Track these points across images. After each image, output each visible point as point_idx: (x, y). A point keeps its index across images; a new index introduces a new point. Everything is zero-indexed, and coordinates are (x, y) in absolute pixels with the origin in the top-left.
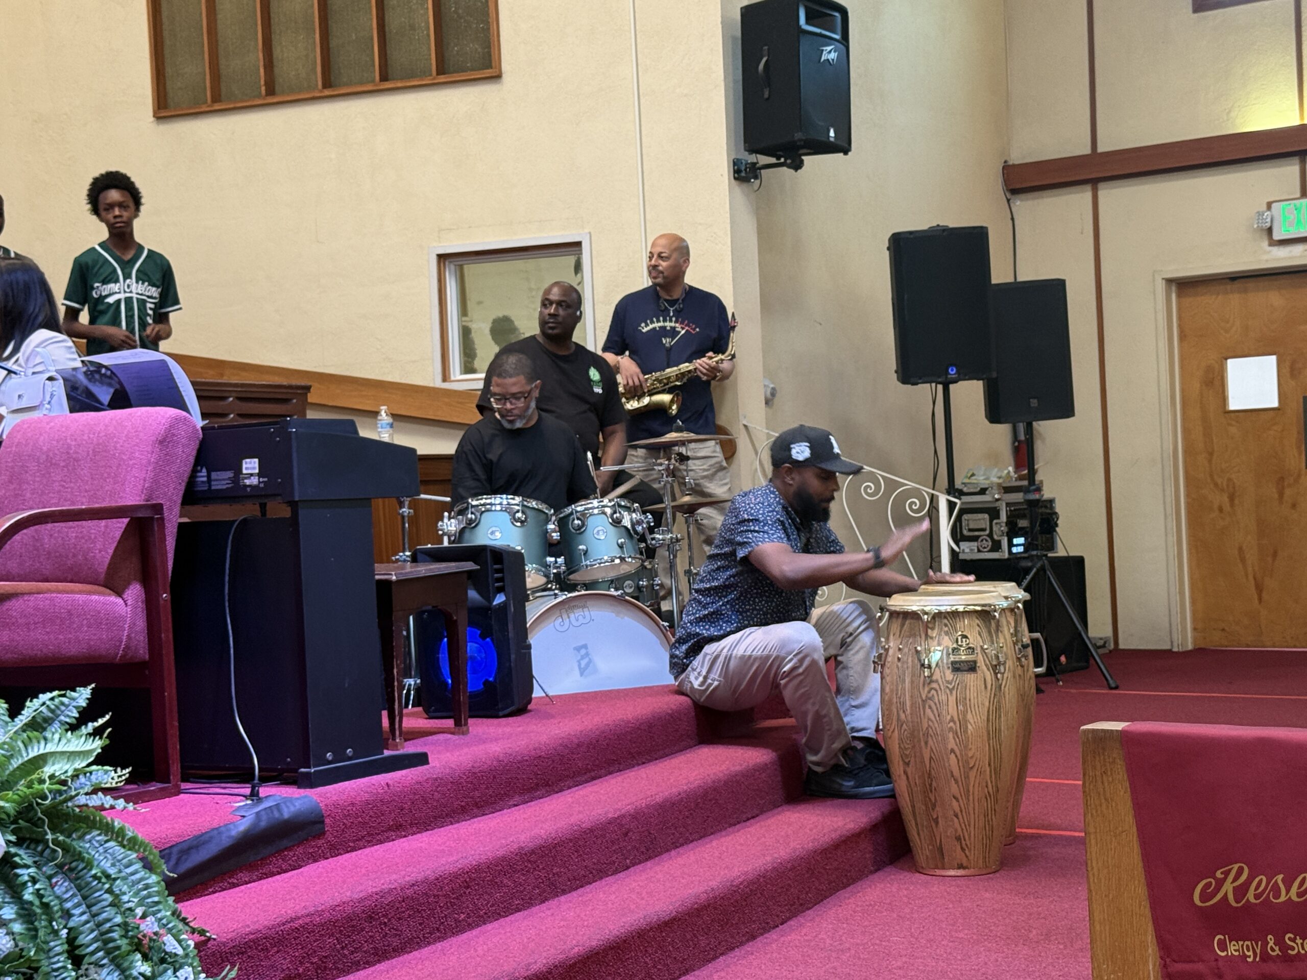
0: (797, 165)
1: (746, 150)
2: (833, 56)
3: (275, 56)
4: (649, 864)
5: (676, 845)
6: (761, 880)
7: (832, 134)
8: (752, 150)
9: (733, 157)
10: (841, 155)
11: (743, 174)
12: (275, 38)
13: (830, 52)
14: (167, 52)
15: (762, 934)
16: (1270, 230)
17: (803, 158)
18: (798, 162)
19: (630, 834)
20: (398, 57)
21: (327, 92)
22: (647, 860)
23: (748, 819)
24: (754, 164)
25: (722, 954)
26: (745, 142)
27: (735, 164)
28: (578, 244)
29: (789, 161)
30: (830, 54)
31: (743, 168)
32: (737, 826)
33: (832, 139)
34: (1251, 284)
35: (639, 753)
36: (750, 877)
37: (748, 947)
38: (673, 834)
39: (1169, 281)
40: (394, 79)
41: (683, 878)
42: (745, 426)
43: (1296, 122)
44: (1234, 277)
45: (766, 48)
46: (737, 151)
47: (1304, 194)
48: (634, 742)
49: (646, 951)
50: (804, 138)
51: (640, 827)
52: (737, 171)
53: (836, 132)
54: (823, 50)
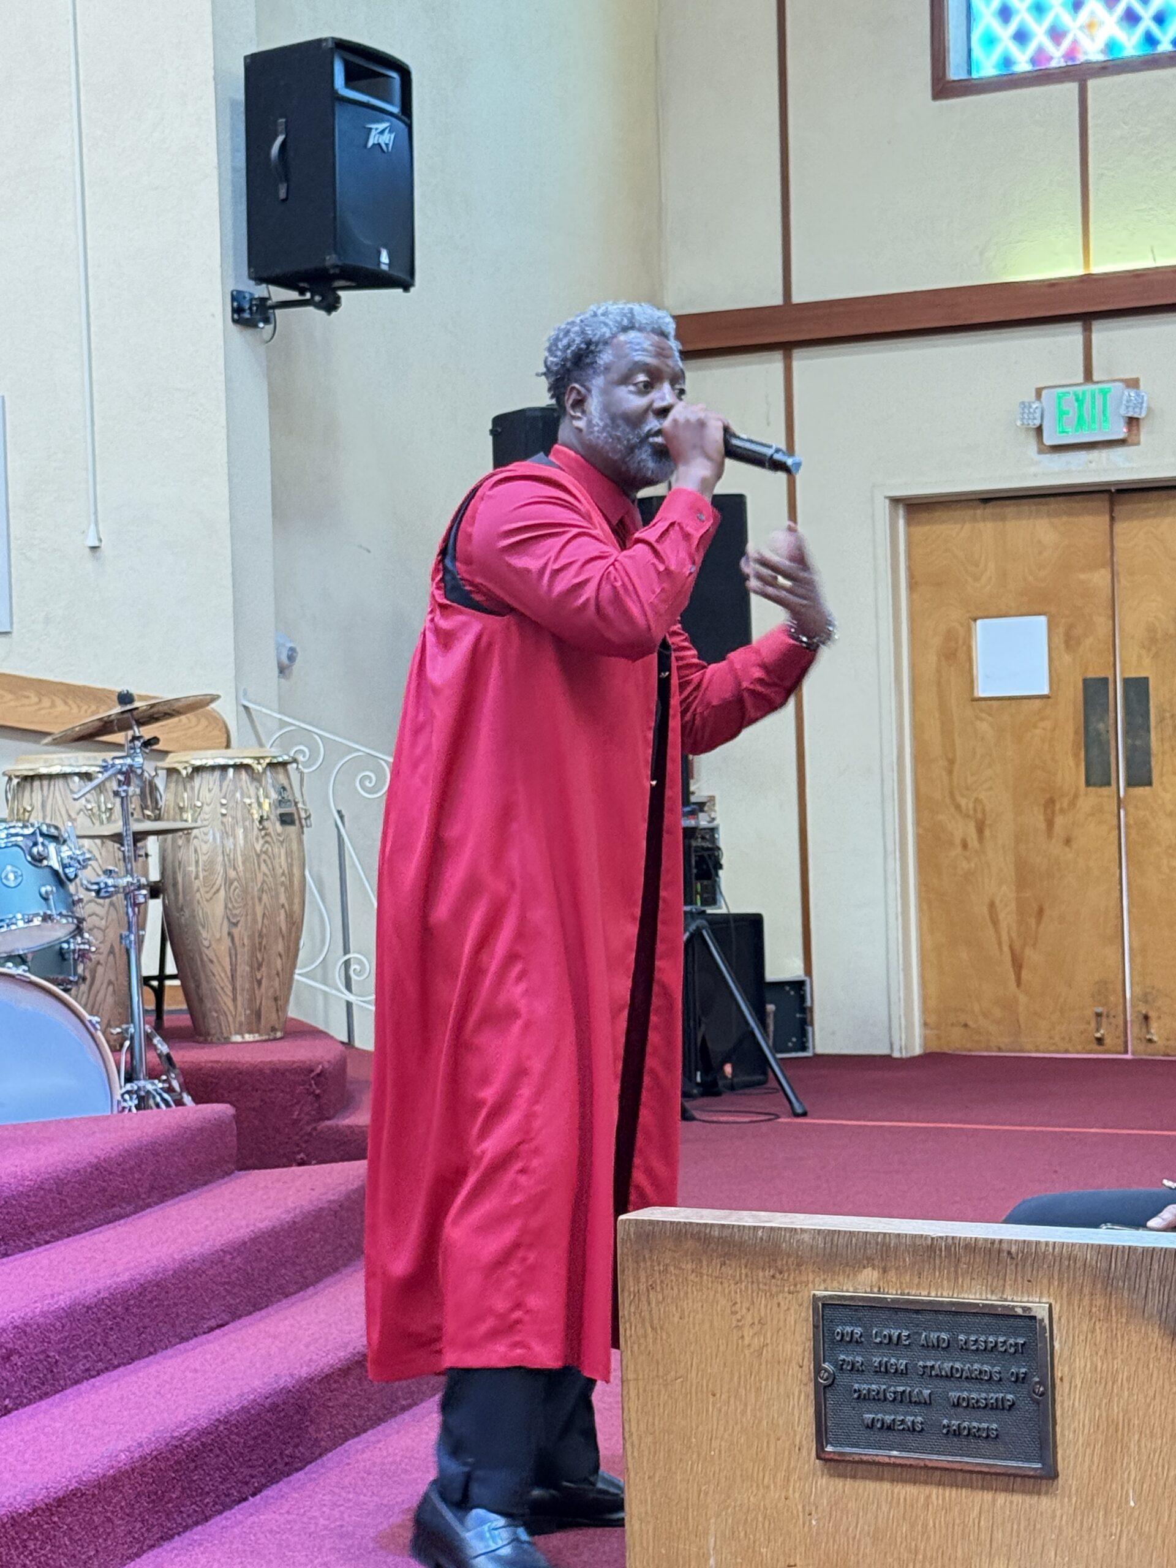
0: (331, 305)
1: (250, 277)
2: (387, 139)
4: (44, 1404)
5: (89, 1374)
6: (221, 1428)
7: (385, 258)
8: (260, 279)
9: (231, 286)
10: (400, 291)
11: (247, 315)
13: (382, 132)
15: (220, 1512)
16: (1039, 430)
17: (341, 293)
18: (331, 300)
19: (15, 1358)
22: (41, 1398)
23: (212, 1329)
24: (263, 300)
25: (152, 1547)
26: (250, 266)
27: (233, 299)
29: (317, 298)
30: (381, 134)
31: (247, 306)
32: (193, 1342)
33: (385, 267)
34: (1010, 509)
35: (40, 1227)
36: (204, 1423)
37: (196, 1534)
38: (86, 1357)
39: (895, 501)
41: (96, 1427)
42: (246, 708)
43: (1078, 271)
44: (987, 499)
45: (284, 120)
46: (237, 278)
47: (1088, 376)
48: (33, 1210)
49: (25, 1547)
50: (340, 263)
51: (31, 1346)
52: (237, 310)
53: (390, 256)
54: (371, 129)
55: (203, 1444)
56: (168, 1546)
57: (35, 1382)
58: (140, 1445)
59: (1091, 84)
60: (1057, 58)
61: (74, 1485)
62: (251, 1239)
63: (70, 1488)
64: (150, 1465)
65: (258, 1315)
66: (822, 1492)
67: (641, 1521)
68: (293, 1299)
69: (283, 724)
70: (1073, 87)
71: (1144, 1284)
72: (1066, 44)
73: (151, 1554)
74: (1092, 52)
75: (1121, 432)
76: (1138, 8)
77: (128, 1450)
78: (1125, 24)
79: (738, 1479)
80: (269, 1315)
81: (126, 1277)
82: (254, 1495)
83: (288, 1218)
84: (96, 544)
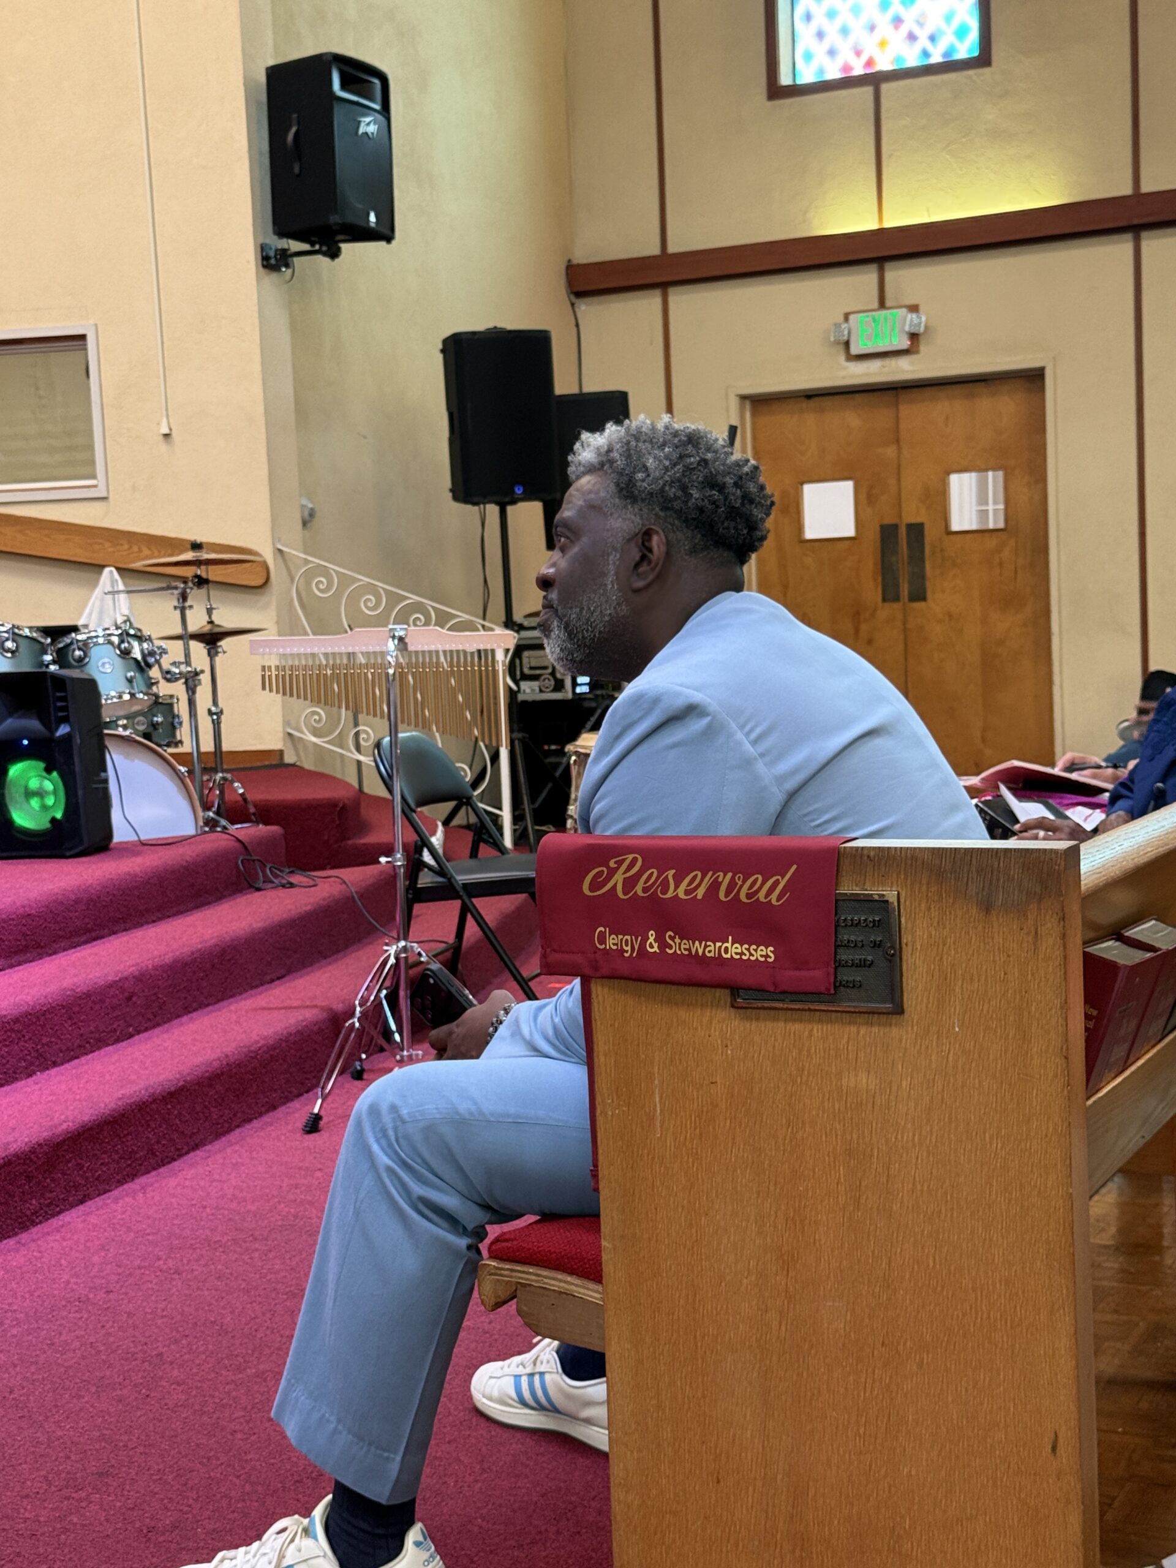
0: (334, 254)
1: (275, 234)
2: (372, 129)
4: (157, 1031)
5: (188, 1010)
7: (372, 218)
8: (281, 234)
9: (261, 240)
10: (383, 244)
11: (273, 261)
13: (368, 124)
15: (284, 1104)
16: (847, 344)
17: (344, 247)
18: (334, 250)
19: (134, 999)
22: (154, 1027)
23: (272, 981)
24: (285, 251)
25: (238, 1126)
26: (275, 222)
27: (262, 249)
28: (83, 337)
29: (324, 248)
30: (369, 126)
31: (272, 255)
32: (261, 988)
33: (373, 225)
34: (827, 402)
35: (147, 911)
36: (271, 1042)
37: (266, 1118)
38: (186, 998)
39: (743, 398)
41: (194, 1045)
42: (280, 551)
43: (873, 225)
44: (810, 395)
45: (295, 116)
46: (265, 233)
47: (882, 305)
48: (143, 898)
49: (149, 1125)
50: (340, 222)
51: (146, 990)
52: (265, 258)
53: (377, 217)
54: (359, 122)
55: (271, 1056)
56: (248, 1126)
57: (149, 1015)
58: (227, 1056)
59: (885, 87)
60: (858, 70)
61: (182, 1083)
62: (298, 918)
63: (180, 1085)
64: (234, 1070)
66: (735, 1030)
67: (605, 1056)
68: (329, 960)
69: (307, 562)
70: (869, 90)
71: (966, 875)
72: (864, 58)
73: (238, 1131)
74: (884, 64)
75: (905, 344)
76: (917, 31)
77: (219, 1059)
78: (907, 42)
79: (675, 1025)
80: (312, 971)
81: (212, 942)
82: (307, 1092)
83: (325, 903)
84: (167, 431)
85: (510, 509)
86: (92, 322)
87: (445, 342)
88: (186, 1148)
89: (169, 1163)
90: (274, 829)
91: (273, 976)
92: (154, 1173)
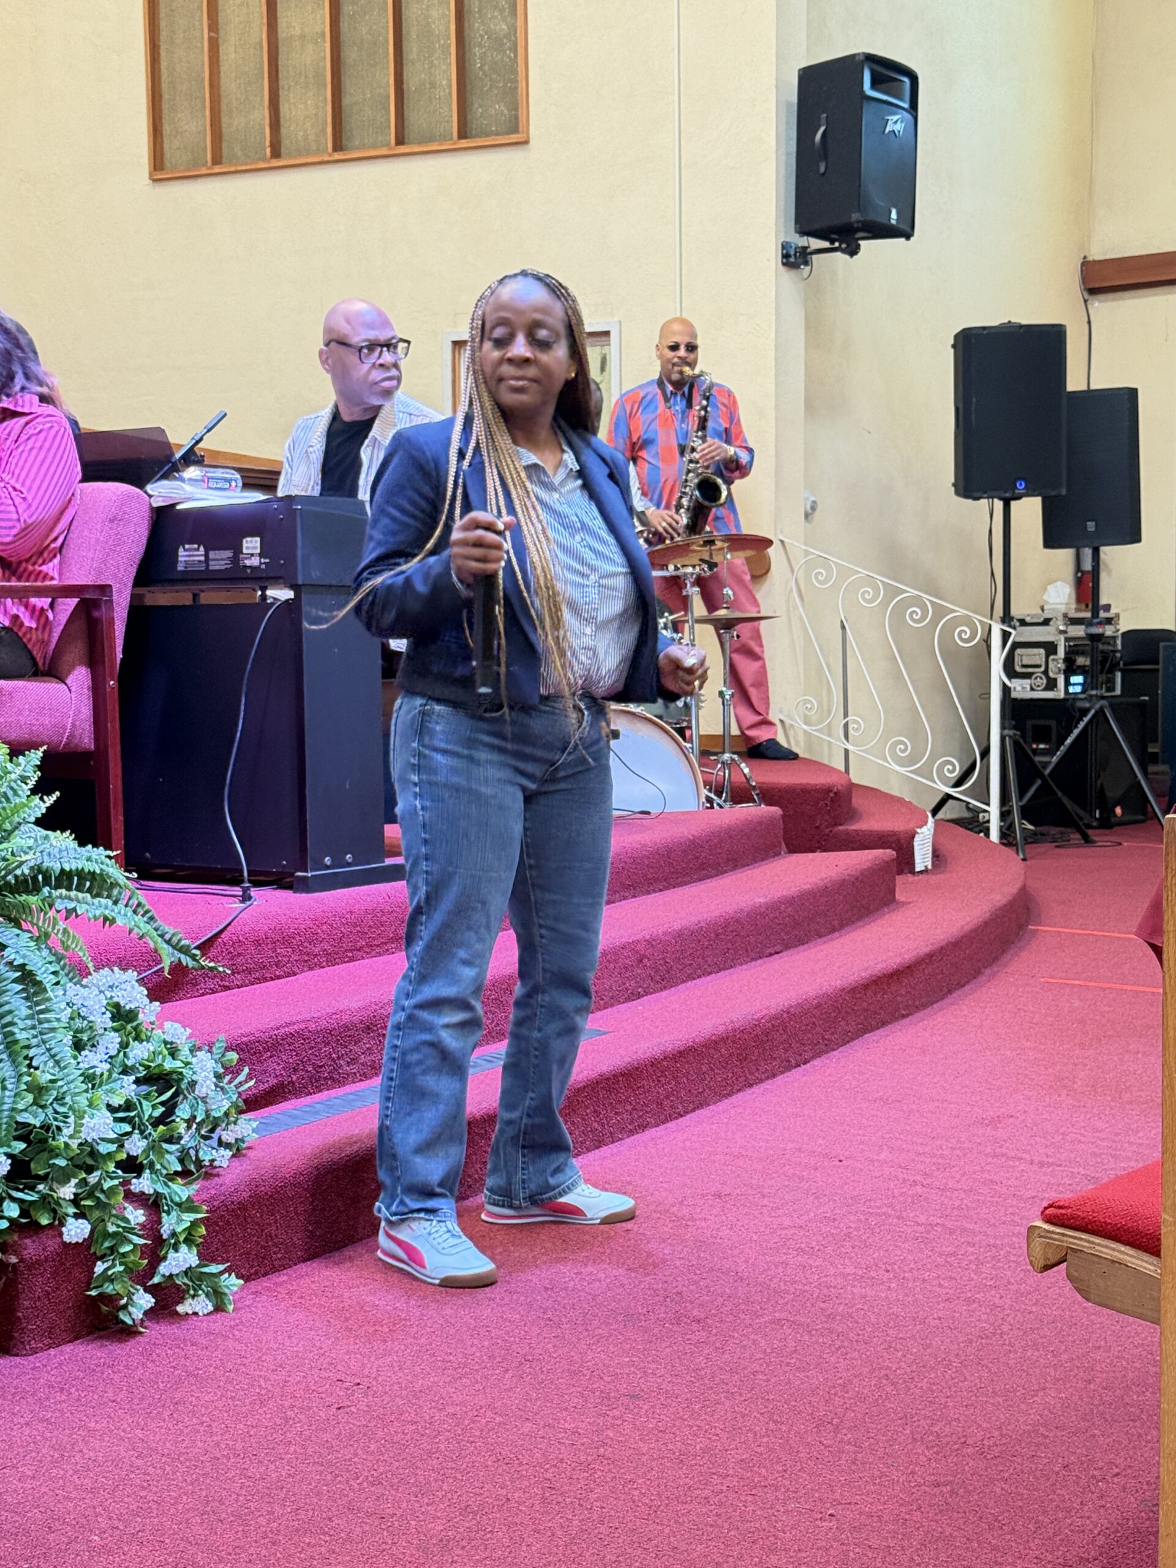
0: (853, 251)
1: (796, 232)
2: (899, 127)
3: (282, 115)
4: (664, 993)
5: (692, 977)
6: (785, 1016)
7: (894, 215)
8: (803, 232)
9: (782, 239)
10: (902, 240)
11: (792, 260)
12: (282, 93)
13: (896, 122)
14: (165, 106)
15: (783, 1073)
17: (862, 243)
18: (853, 246)
19: (645, 961)
20: (415, 119)
21: (337, 156)
22: (662, 990)
23: (771, 955)
24: (805, 248)
25: (739, 1090)
26: (797, 222)
27: (783, 247)
28: (607, 334)
29: (844, 246)
30: (896, 123)
31: (792, 253)
32: (760, 962)
33: (893, 222)
35: (656, 880)
36: (773, 1012)
37: (768, 1085)
38: (691, 965)
40: (410, 143)
41: (701, 1009)
45: (825, 115)
46: (786, 233)
48: (652, 867)
49: (659, 1081)
50: (862, 219)
51: (656, 954)
52: (786, 256)
53: (898, 214)
54: (887, 121)
55: (773, 1026)
56: (749, 1091)
57: (658, 978)
58: (732, 1022)
61: (690, 1043)
62: (798, 896)
63: (688, 1045)
64: (738, 1036)
65: (801, 948)
68: (825, 939)
69: (807, 553)
73: (740, 1095)
77: (724, 1024)
80: (809, 948)
81: (717, 913)
82: (805, 1063)
83: (821, 884)
85: (1013, 504)
86: (616, 319)
87: (956, 337)
88: (692, 1106)
89: (676, 1118)
90: (775, 811)
91: (771, 950)
92: (662, 1127)
